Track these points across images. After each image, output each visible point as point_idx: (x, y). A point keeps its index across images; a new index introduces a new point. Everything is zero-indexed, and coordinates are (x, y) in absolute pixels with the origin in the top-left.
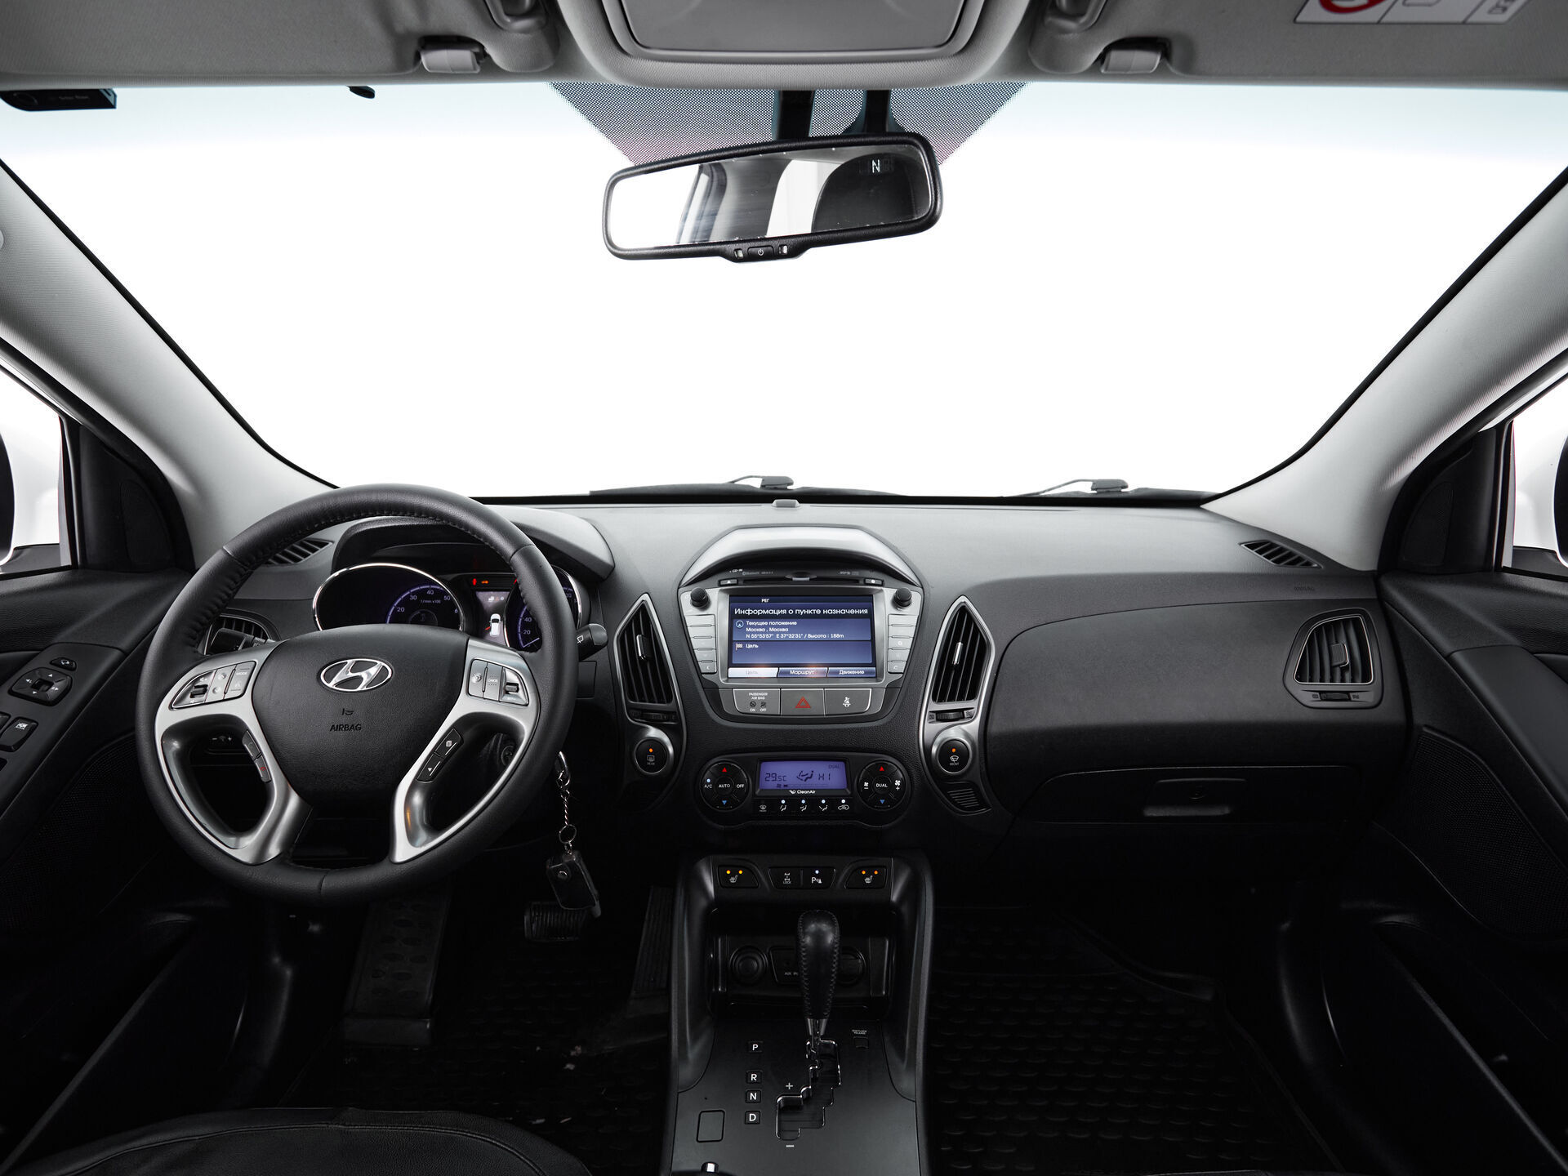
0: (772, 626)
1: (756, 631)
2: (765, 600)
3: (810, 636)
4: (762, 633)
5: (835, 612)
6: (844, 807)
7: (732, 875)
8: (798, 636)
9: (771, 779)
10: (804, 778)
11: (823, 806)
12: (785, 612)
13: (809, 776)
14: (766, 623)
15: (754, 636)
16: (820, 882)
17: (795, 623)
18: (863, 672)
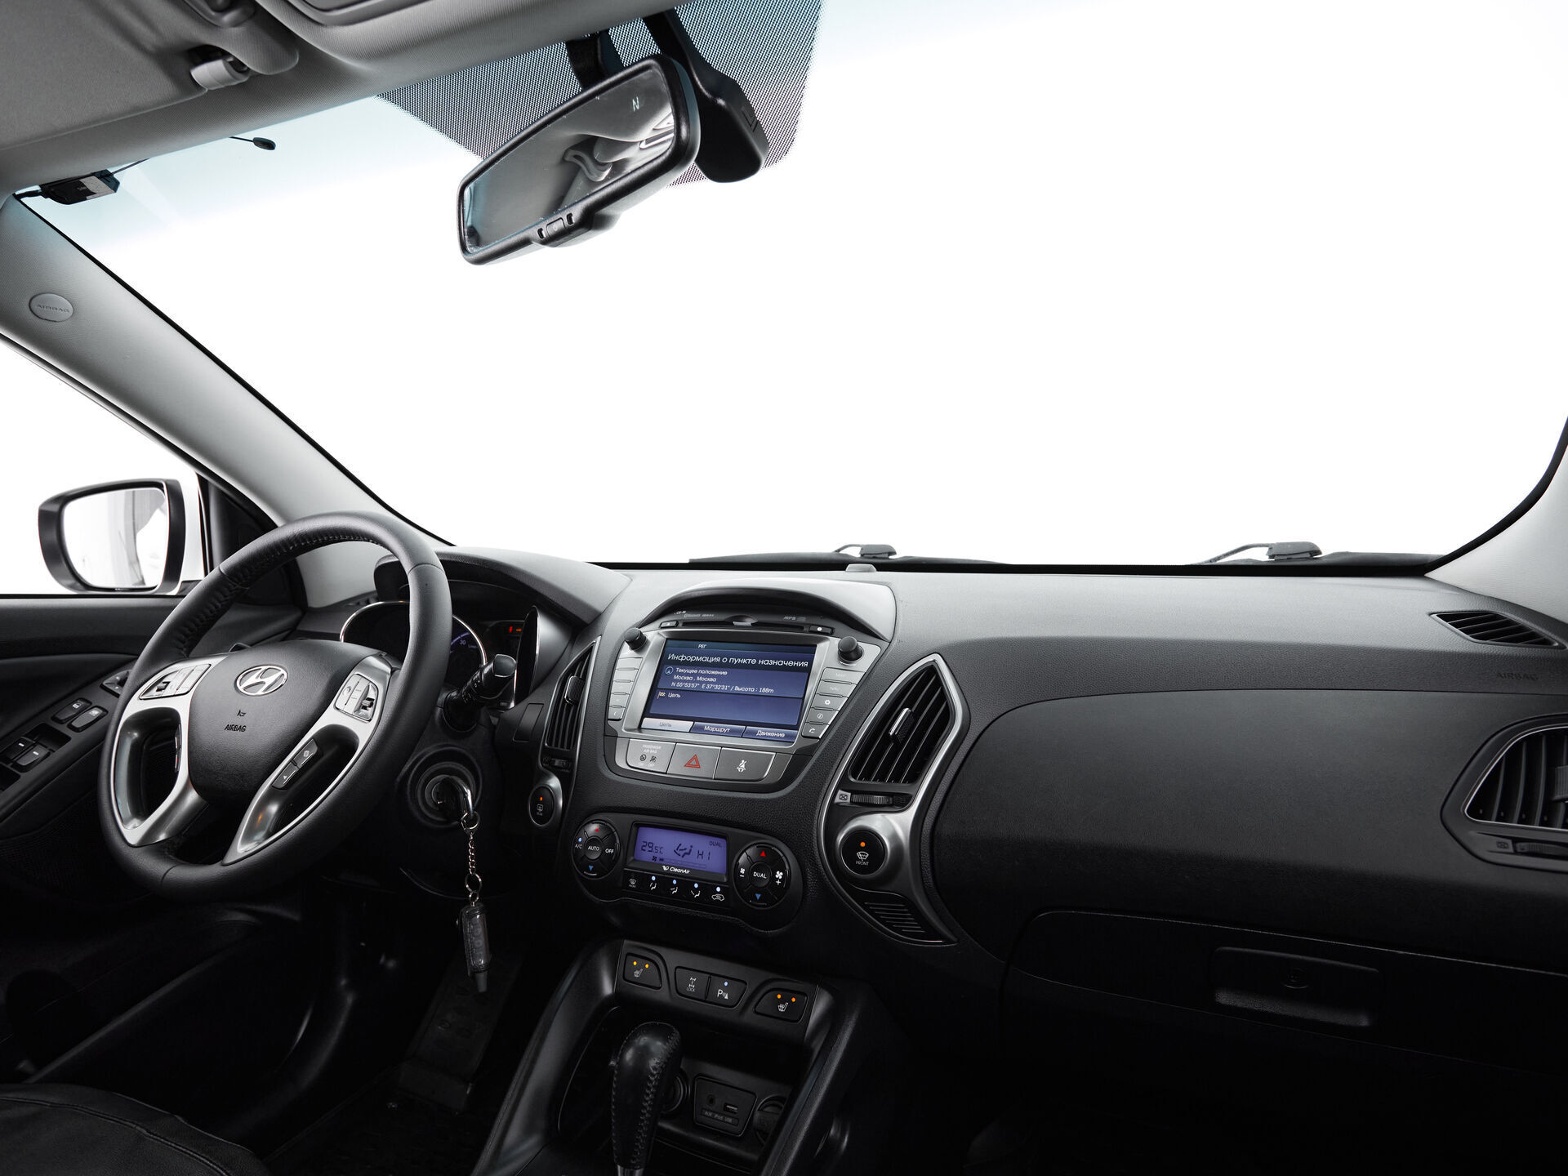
0: (701, 675)
1: (683, 679)
2: (702, 646)
3: (737, 689)
4: (689, 681)
5: (773, 662)
6: (718, 897)
7: (638, 967)
8: (724, 688)
9: (647, 848)
10: (682, 853)
11: (696, 891)
12: (718, 660)
13: (687, 851)
14: (696, 671)
15: (680, 685)
16: (726, 997)
17: (725, 673)
18: (783, 735)
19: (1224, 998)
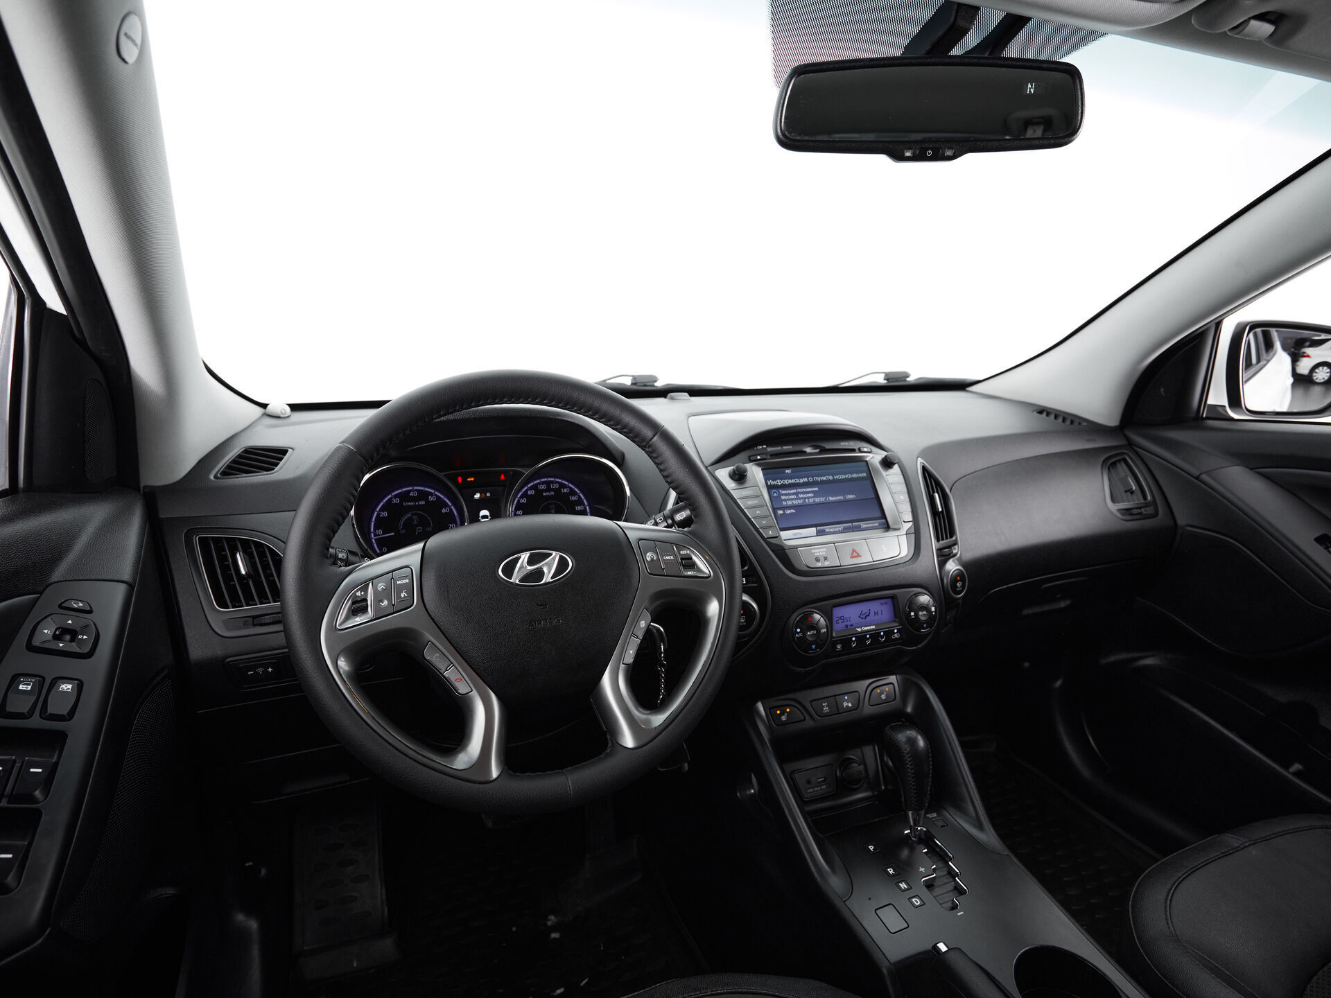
0: (801, 493)
1: (790, 498)
2: (788, 471)
3: (831, 498)
4: (793, 499)
5: (843, 477)
6: (896, 635)
7: (782, 714)
8: (822, 499)
9: (840, 621)
10: (864, 616)
11: (882, 637)
12: (806, 480)
13: (868, 614)
14: (795, 491)
15: (789, 503)
16: (850, 705)
17: (816, 489)
18: (877, 524)
19: (1026, 612)
